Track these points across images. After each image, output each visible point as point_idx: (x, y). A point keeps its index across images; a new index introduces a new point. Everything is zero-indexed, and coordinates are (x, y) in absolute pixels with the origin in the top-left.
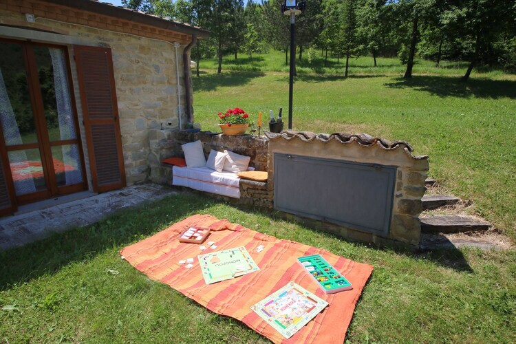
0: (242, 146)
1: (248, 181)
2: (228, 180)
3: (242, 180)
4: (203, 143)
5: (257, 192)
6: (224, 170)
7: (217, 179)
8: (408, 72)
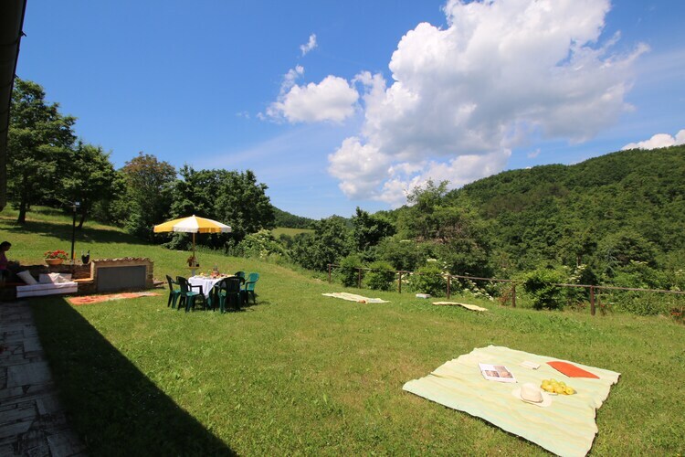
0: (65, 270)
1: (84, 283)
2: (69, 285)
3: (79, 283)
4: (30, 271)
5: (86, 286)
6: (59, 282)
7: (60, 286)
8: (22, 216)
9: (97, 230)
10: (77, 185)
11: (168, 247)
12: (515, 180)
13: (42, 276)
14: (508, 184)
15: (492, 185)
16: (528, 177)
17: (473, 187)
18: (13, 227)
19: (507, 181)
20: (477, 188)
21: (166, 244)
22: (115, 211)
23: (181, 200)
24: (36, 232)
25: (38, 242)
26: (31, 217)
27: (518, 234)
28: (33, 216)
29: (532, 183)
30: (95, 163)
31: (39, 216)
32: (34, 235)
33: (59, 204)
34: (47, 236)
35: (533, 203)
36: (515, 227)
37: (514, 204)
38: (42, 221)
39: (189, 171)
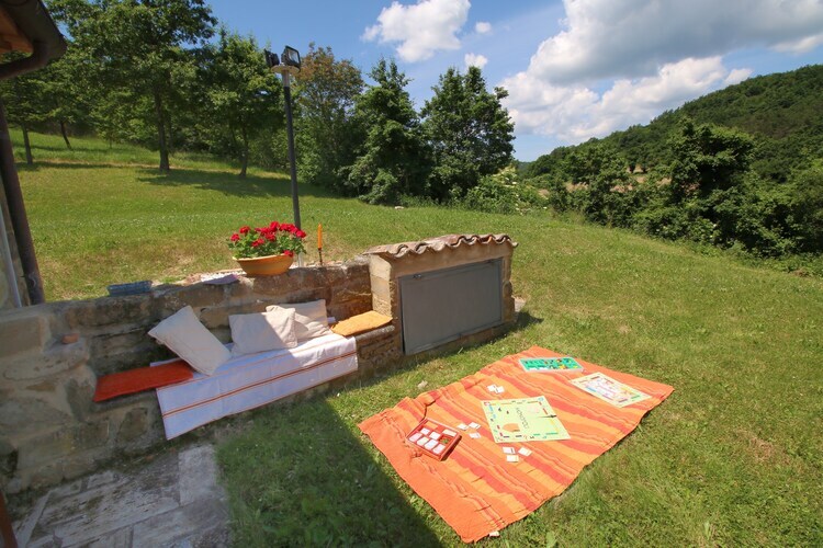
0: (304, 289)
1: (369, 334)
2: (333, 349)
3: (359, 337)
4: (198, 309)
5: (378, 345)
6: (301, 341)
7: (308, 358)
8: (165, 164)
9: (265, 179)
10: (231, 99)
11: (367, 201)
12: (768, 90)
13: (238, 323)
14: (757, 98)
15: (730, 101)
16: (790, 85)
17: (699, 105)
18: (155, 176)
19: (754, 92)
20: (705, 106)
21: (364, 197)
22: (279, 151)
23: (383, 123)
24: (187, 184)
25: (193, 198)
26: (177, 165)
27: (781, 170)
28: (178, 161)
29: (797, 93)
30: (251, 63)
31: (187, 162)
32: (187, 188)
33: (205, 147)
34: (203, 188)
35: (807, 122)
36: (776, 161)
37: (774, 126)
38: (192, 169)
39: (388, 70)
